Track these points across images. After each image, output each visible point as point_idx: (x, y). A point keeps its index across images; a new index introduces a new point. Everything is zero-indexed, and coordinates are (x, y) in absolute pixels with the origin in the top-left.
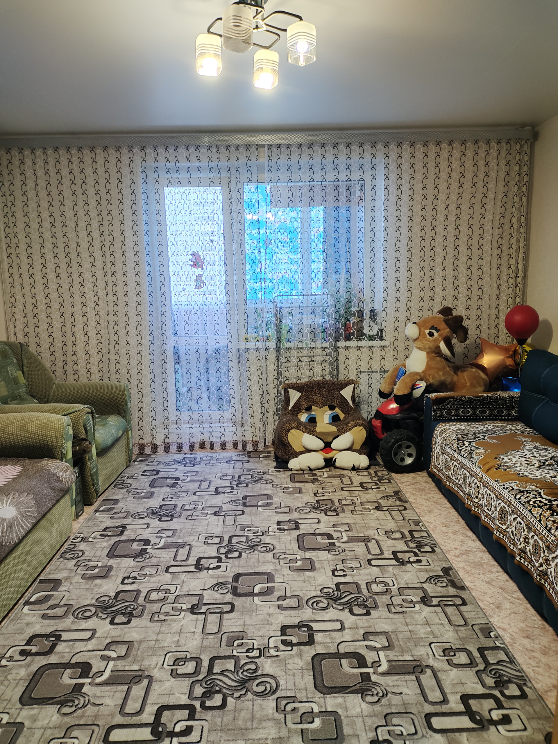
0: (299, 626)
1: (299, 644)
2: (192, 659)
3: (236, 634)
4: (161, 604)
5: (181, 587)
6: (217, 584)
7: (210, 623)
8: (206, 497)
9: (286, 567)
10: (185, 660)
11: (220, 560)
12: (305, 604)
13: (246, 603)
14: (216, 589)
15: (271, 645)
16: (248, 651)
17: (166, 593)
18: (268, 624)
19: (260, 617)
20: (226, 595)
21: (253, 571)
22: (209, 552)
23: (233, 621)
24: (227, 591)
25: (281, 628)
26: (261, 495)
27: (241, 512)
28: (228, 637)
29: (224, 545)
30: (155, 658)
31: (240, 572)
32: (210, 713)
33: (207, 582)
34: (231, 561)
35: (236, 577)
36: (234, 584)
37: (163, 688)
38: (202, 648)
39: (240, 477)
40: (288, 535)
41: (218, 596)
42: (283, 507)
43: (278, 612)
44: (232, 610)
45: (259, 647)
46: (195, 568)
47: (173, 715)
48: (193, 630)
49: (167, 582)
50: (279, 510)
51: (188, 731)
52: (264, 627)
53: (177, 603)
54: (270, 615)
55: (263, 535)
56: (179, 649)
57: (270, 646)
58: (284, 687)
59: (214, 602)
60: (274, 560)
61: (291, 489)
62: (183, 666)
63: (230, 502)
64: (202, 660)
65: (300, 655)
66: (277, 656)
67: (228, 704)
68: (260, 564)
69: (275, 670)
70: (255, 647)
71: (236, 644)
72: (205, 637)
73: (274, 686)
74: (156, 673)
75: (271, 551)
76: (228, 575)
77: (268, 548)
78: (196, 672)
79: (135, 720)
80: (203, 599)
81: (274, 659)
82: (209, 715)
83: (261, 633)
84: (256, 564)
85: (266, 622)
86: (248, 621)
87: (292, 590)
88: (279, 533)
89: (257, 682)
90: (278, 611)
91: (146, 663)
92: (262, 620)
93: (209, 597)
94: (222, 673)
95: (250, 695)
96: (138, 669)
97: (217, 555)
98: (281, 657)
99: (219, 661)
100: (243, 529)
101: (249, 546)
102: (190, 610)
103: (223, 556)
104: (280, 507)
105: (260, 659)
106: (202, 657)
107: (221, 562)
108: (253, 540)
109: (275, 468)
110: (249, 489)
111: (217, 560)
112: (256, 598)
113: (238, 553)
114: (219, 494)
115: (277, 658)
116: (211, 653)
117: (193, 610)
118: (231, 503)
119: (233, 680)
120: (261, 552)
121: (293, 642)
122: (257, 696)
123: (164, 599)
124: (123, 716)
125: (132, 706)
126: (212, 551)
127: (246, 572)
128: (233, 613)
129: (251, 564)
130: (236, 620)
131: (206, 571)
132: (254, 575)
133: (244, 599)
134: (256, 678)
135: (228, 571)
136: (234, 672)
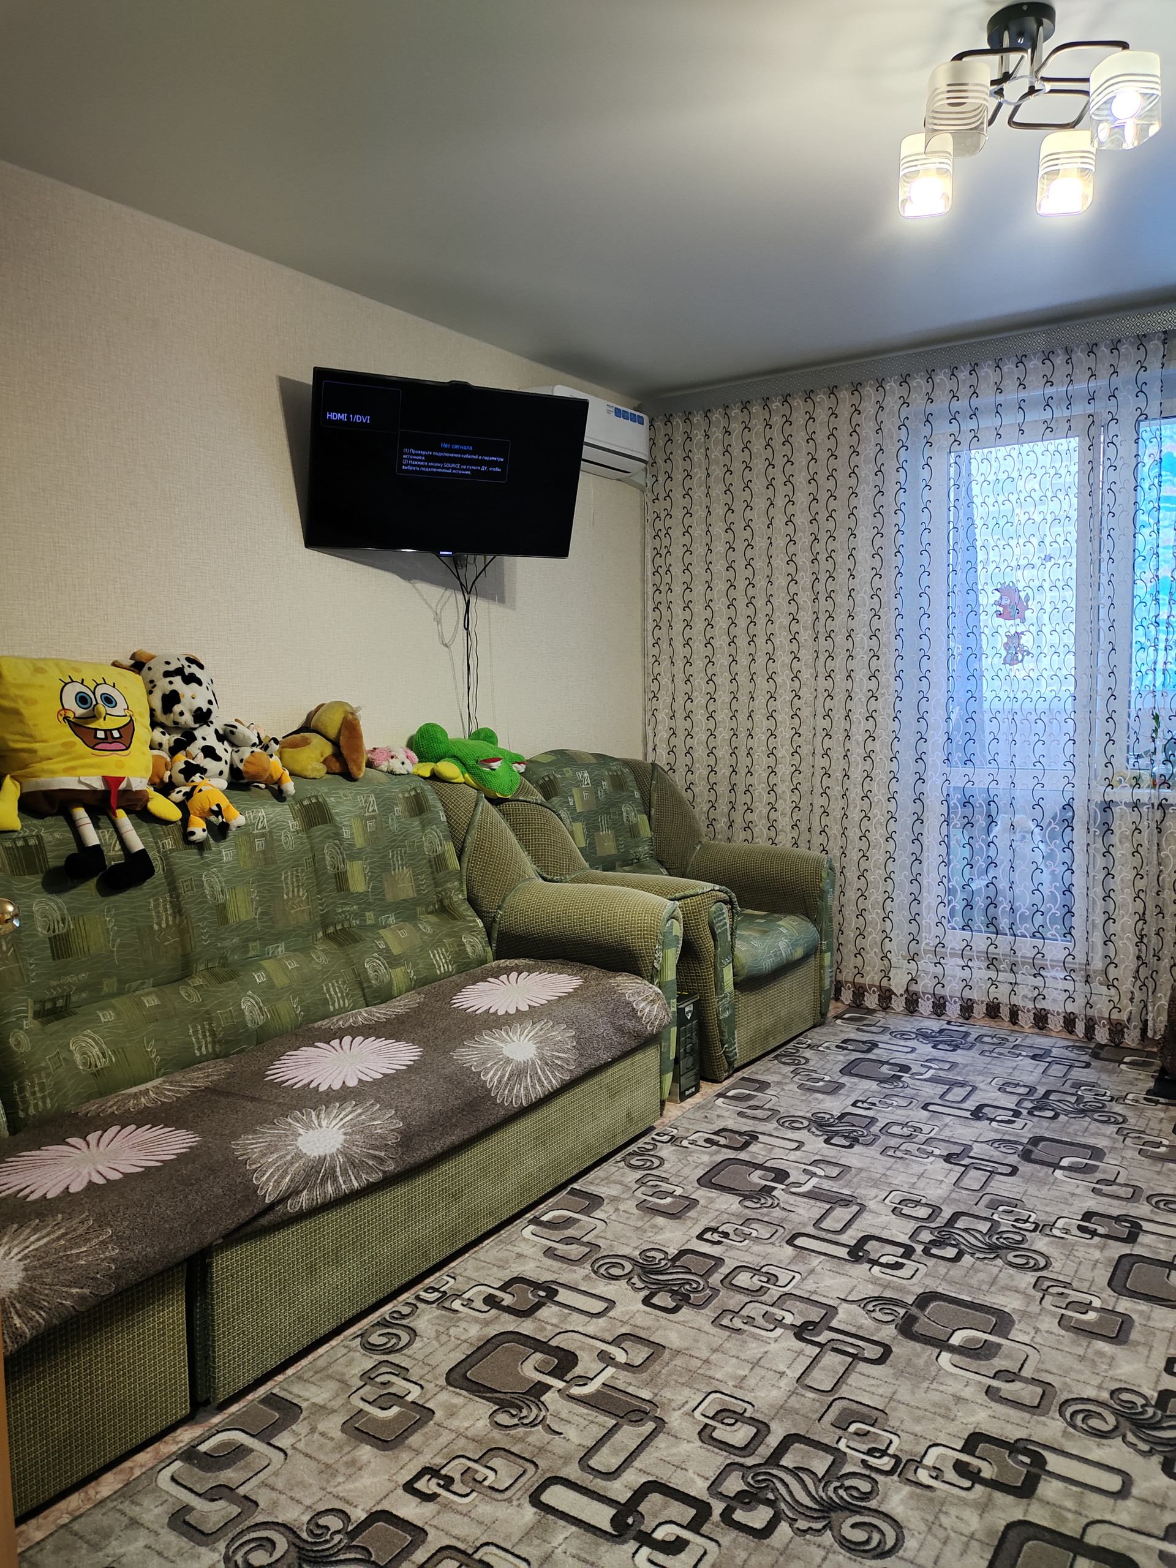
0: (1014, 1448)
1: (994, 1484)
2: (752, 1421)
3: (865, 1410)
4: (748, 1299)
5: (803, 1279)
6: (876, 1299)
8: (948, 1119)
9: (1054, 1315)
10: (739, 1417)
11: (909, 1252)
12: (1055, 1408)
13: (918, 1356)
14: (870, 1307)
15: (929, 1461)
16: (870, 1452)
17: (768, 1282)
18: (943, 1417)
19: (936, 1397)
20: (884, 1326)
21: (969, 1299)
22: (894, 1231)
23: (873, 1382)
24: (890, 1318)
25: (970, 1435)
26: (1079, 1145)
27: (1009, 1170)
28: (845, 1409)
29: (933, 1225)
30: (687, 1392)
31: (940, 1290)
32: (734, 1533)
33: (860, 1287)
34: (931, 1262)
35: (925, 1299)
36: (914, 1311)
37: (674, 1450)
38: (782, 1410)
39: (1048, 1093)
40: (1096, 1246)
41: (867, 1322)
42: (1120, 1185)
43: (980, 1401)
44: (880, 1361)
45: (899, 1454)
46: (848, 1253)
47: (665, 1506)
48: (782, 1368)
49: (780, 1261)
50: (1105, 1189)
51: (675, 1547)
52: (933, 1420)
53: (778, 1307)
54: (958, 1399)
55: (1034, 1230)
56: (739, 1393)
57: (925, 1462)
58: (909, 1555)
59: (853, 1330)
60: (1032, 1292)
61: (1162, 1149)
62: (728, 1428)
63: (995, 1141)
64: (769, 1431)
65: (984, 1508)
66: (929, 1487)
67: (776, 1533)
68: (993, 1289)
69: (910, 1513)
70: (891, 1451)
71: (853, 1428)
72: (801, 1390)
73: (890, 1542)
74: (675, 1420)
75: (1035, 1270)
76: (911, 1288)
77: (1032, 1262)
78: (747, 1449)
79: (598, 1484)
80: (833, 1318)
81: (919, 1491)
82: (728, 1537)
83: (918, 1429)
84: (985, 1287)
85: (943, 1411)
86: (904, 1393)
87: (1040, 1366)
88: (1076, 1238)
89: (858, 1519)
90: (983, 1398)
91: (667, 1394)
92: (935, 1404)
93: (846, 1317)
94: (795, 1472)
95: (828, 1537)
96: (647, 1398)
97: (908, 1242)
98: (938, 1493)
99: (802, 1446)
100: (994, 1205)
101: (989, 1245)
102: (796, 1330)
103: (919, 1248)
104: (1112, 1183)
105: (888, 1479)
106: (773, 1426)
107: (909, 1259)
108: (1005, 1236)
109: (1149, 1092)
110: (1054, 1125)
111: (901, 1250)
112: (945, 1357)
113: (956, 1250)
114: (979, 1119)
115: (928, 1493)
116: (795, 1425)
117: (802, 1332)
118: (996, 1145)
119: (809, 1493)
120: (1011, 1264)
121: (982, 1475)
122: (841, 1545)
123: (757, 1291)
124: (582, 1470)
125: (605, 1460)
126: (901, 1231)
127: (953, 1295)
128: (880, 1367)
129: (974, 1282)
130: (879, 1382)
131: (867, 1266)
132: (968, 1308)
133: (918, 1346)
134: (859, 1510)
135: (914, 1280)
136: (820, 1481)
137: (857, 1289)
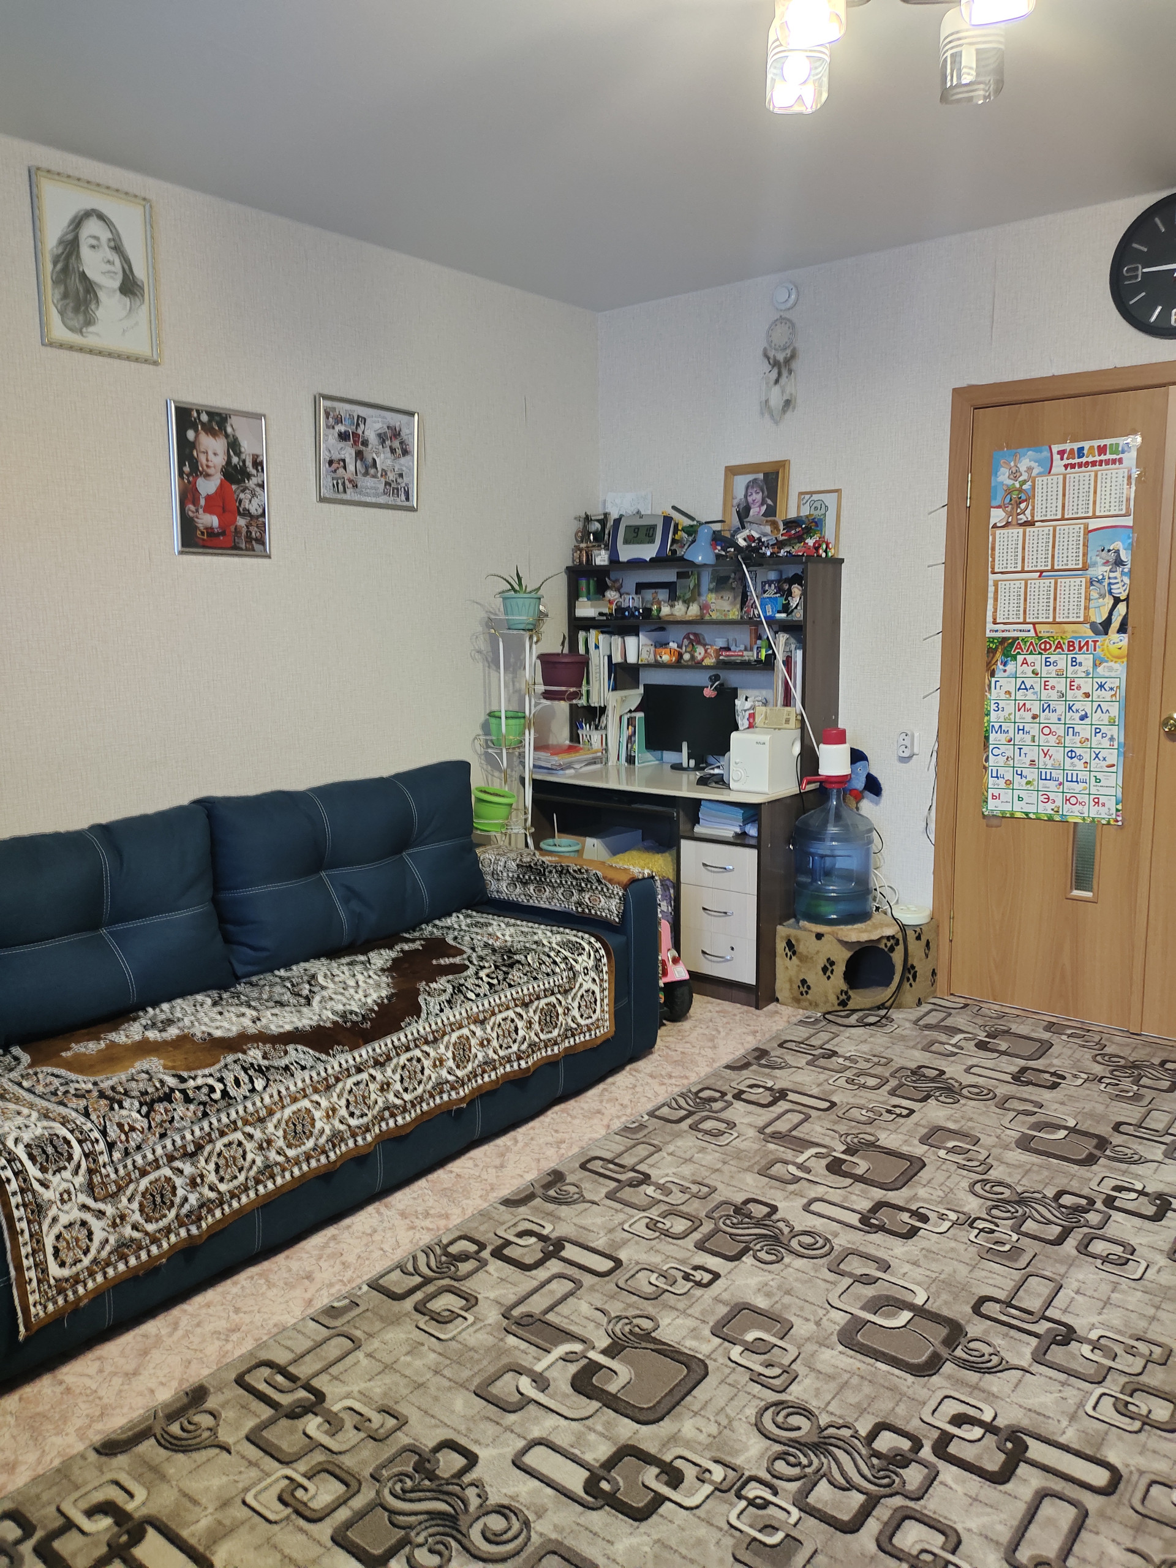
0: (879, 1230)
1: (903, 1207)
2: (1094, 1257)
3: (998, 1260)
4: (1143, 1379)
5: (1081, 1405)
6: (989, 1371)
7: (1039, 1295)
10: (1106, 1260)
11: (942, 1444)
12: (835, 1254)
13: (946, 1303)
14: (995, 1360)
15: (948, 1223)
16: (992, 1231)
17: (1127, 1403)
18: (931, 1251)
19: (934, 1266)
20: (978, 1335)
21: (879, 1365)
22: (959, 1489)
23: (991, 1281)
24: (972, 1345)
25: (912, 1238)
28: (1016, 1261)
29: (899, 1499)
30: (1160, 1281)
31: (910, 1378)
32: (1084, 1193)
33: (1007, 1389)
34: (914, 1424)
35: (929, 1368)
36: (944, 1352)
37: (1150, 1240)
38: (1070, 1263)
41: (998, 1341)
43: (897, 1261)
44: (984, 1299)
45: (969, 1229)
46: (1027, 1447)
47: (1138, 1208)
48: (1079, 1298)
49: (1120, 1438)
51: (1120, 1189)
52: (941, 1249)
53: (1102, 1364)
54: (915, 1264)
55: (751, 1476)
56: (1114, 1279)
57: (951, 1223)
58: (967, 1178)
59: (1013, 1332)
60: (801, 1373)
62: (1113, 1254)
64: (1077, 1249)
65: (913, 1198)
66: (950, 1210)
67: (1055, 1190)
68: (846, 1376)
69: (965, 1196)
70: (976, 1231)
71: (1007, 1247)
72: (1058, 1278)
73: (978, 1185)
74: (1162, 1262)
76: (945, 1383)
77: (781, 1416)
78: (1091, 1237)
80: (1037, 1348)
81: (957, 1207)
82: (1087, 1191)
83: (953, 1244)
84: (855, 1380)
85: (932, 1255)
86: (963, 1271)
88: (696, 1461)
89: (1000, 1196)
90: (894, 1264)
92: (937, 1260)
93: (1021, 1351)
94: (1049, 1222)
97: (941, 1465)
98: (944, 1207)
102: (1074, 1336)
103: (927, 1451)
107: (944, 1433)
108: (799, 1470)
111: (952, 1449)
112: (919, 1301)
115: (951, 1207)
116: (1056, 1252)
117: (1067, 1335)
119: (1036, 1210)
120: (811, 1412)
121: (909, 1215)
123: (1136, 1390)
126: (950, 1491)
127: (897, 1372)
128: (984, 1294)
129: (867, 1389)
130: (986, 1281)
131: (1000, 1422)
132: (884, 1354)
133: (946, 1312)
134: (998, 1200)
135: (940, 1395)
136: (1029, 1217)
137: (1011, 1386)
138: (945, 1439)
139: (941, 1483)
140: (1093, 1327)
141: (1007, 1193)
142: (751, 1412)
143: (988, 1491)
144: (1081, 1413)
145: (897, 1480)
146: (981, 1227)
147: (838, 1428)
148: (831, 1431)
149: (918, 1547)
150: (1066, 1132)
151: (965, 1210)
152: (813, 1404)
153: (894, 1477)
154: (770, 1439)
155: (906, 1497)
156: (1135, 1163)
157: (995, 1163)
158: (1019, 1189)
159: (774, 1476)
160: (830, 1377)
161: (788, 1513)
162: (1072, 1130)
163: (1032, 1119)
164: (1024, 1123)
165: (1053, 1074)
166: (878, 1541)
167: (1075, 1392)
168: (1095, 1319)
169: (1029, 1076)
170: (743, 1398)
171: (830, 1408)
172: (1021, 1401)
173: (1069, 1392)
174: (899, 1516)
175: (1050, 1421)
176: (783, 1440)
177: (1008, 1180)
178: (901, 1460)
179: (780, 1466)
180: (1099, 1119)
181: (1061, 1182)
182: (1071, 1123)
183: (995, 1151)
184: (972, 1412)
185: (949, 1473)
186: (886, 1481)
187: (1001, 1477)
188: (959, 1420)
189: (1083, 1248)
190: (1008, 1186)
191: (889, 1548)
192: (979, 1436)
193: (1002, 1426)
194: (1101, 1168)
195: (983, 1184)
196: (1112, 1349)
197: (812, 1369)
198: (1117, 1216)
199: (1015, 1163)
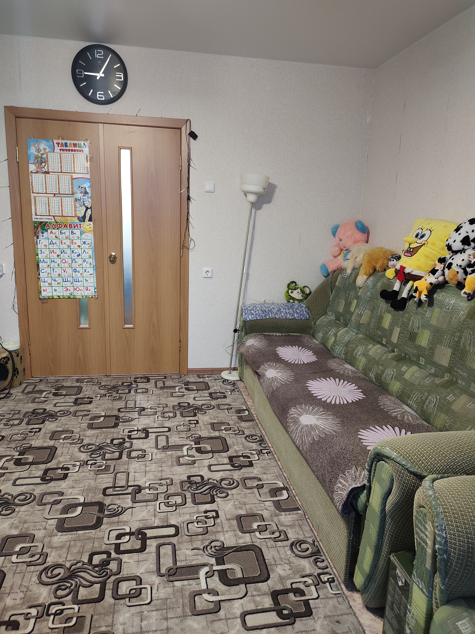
0: (51, 480)
1: (57, 469)
3: (103, 473)
4: (168, 492)
5: (155, 510)
6: (120, 514)
7: (123, 479)
10: (138, 458)
11: (117, 549)
12: (37, 497)
13: (92, 497)
14: (120, 509)
16: (96, 463)
17: (168, 502)
19: (81, 485)
20: (110, 503)
21: (79, 532)
22: (132, 561)
23: (104, 482)
24: (109, 508)
28: (109, 470)
29: (113, 577)
31: (94, 531)
33: (129, 517)
35: (98, 524)
36: (101, 515)
37: (148, 445)
41: (118, 502)
44: (105, 489)
45: (87, 466)
46: (146, 534)
48: (136, 474)
49: (172, 515)
52: (80, 478)
53: (155, 493)
54: (73, 487)
56: (144, 463)
57: (78, 466)
58: (76, 448)
59: (121, 496)
60: (48, 552)
65: (59, 462)
66: (75, 461)
67: (110, 441)
68: (68, 543)
69: (79, 454)
70: (90, 466)
71: (104, 467)
72: (126, 470)
74: (155, 451)
75: (47, 568)
76: (107, 526)
77: (49, 573)
78: (130, 452)
80: (131, 498)
82: (120, 436)
83: (83, 474)
84: (72, 543)
85: (77, 482)
86: (92, 482)
87: (43, 512)
89: (92, 449)
90: (64, 491)
91: (163, 455)
92: (81, 483)
93: (127, 501)
94: (114, 452)
97: (121, 556)
98: (72, 461)
99: (115, 458)
101: (76, 577)
102: (141, 488)
103: (113, 554)
105: (87, 459)
106: (127, 460)
107: (116, 544)
108: (68, 590)
111: (122, 548)
112: (82, 500)
116: (121, 462)
117: (139, 489)
119: (107, 449)
120: (61, 565)
121: (61, 470)
123: (169, 497)
124: (165, 435)
125: (162, 438)
126: (128, 564)
127: (87, 531)
128: (104, 487)
129: (79, 544)
130: (102, 482)
131: (133, 530)
132: (78, 527)
133: (94, 500)
134: (92, 451)
135: (107, 532)
136: (106, 453)
137: (130, 515)
138: (117, 546)
139: (124, 563)
140: (146, 482)
141: (94, 447)
142: (35, 579)
143: (141, 556)
144: (156, 513)
145: (108, 571)
146: (90, 463)
147: (76, 565)
148: (73, 567)
149: (128, 590)
150: (103, 418)
151: (82, 459)
152: (60, 561)
153: (107, 570)
154: (50, 585)
155: (115, 575)
156: (131, 421)
157: (84, 438)
158: (97, 444)
159: (59, 598)
160: (62, 547)
161: (73, 608)
162: (105, 416)
163: (89, 417)
164: (86, 419)
165: (88, 398)
166: (113, 597)
167: (151, 507)
168: (145, 479)
169: (79, 401)
170: (28, 576)
171: (68, 559)
172: (136, 519)
173: (150, 508)
174: (116, 583)
175: (149, 520)
176: (55, 582)
177: (92, 442)
178: (105, 563)
179: (60, 593)
180: (112, 409)
181: (111, 436)
182: (103, 414)
183: (82, 433)
184: (122, 531)
185: (125, 558)
186: (104, 574)
187: (143, 549)
188: (119, 537)
189: (129, 456)
190: (93, 444)
191: (119, 597)
192: (129, 539)
193: (134, 531)
194: (121, 427)
195: (83, 447)
196: (155, 487)
197: (52, 548)
198: (134, 441)
199: (91, 435)
